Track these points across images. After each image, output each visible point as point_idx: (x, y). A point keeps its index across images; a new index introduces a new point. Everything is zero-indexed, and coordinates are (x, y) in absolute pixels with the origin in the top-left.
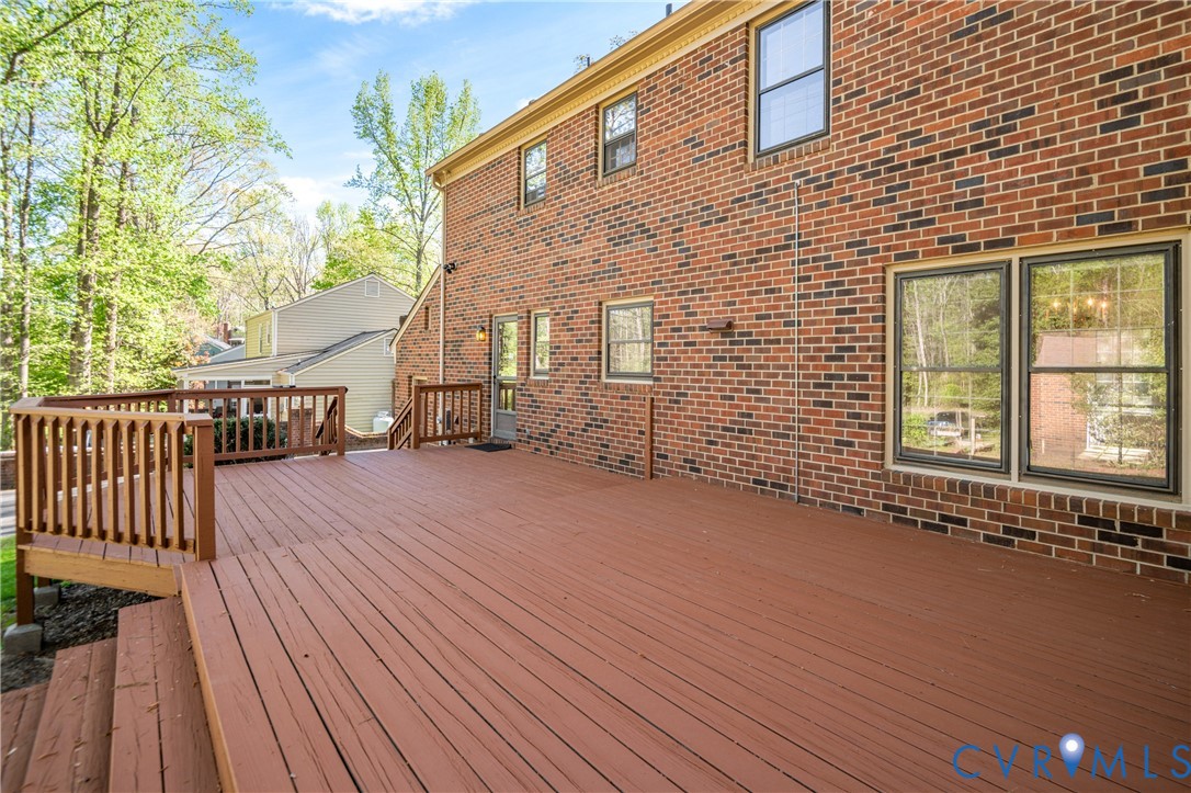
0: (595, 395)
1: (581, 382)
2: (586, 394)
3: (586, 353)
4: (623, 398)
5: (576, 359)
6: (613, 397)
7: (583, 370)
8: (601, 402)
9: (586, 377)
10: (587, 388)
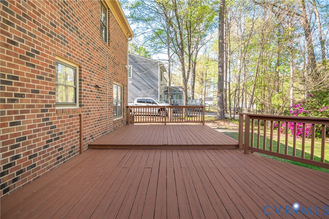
0: (54, 119)
1: (43, 111)
2: (48, 119)
3: (47, 88)
4: (70, 117)
5: (37, 92)
6: (65, 117)
7: (45, 101)
8: (57, 122)
9: (47, 106)
10: (48, 115)
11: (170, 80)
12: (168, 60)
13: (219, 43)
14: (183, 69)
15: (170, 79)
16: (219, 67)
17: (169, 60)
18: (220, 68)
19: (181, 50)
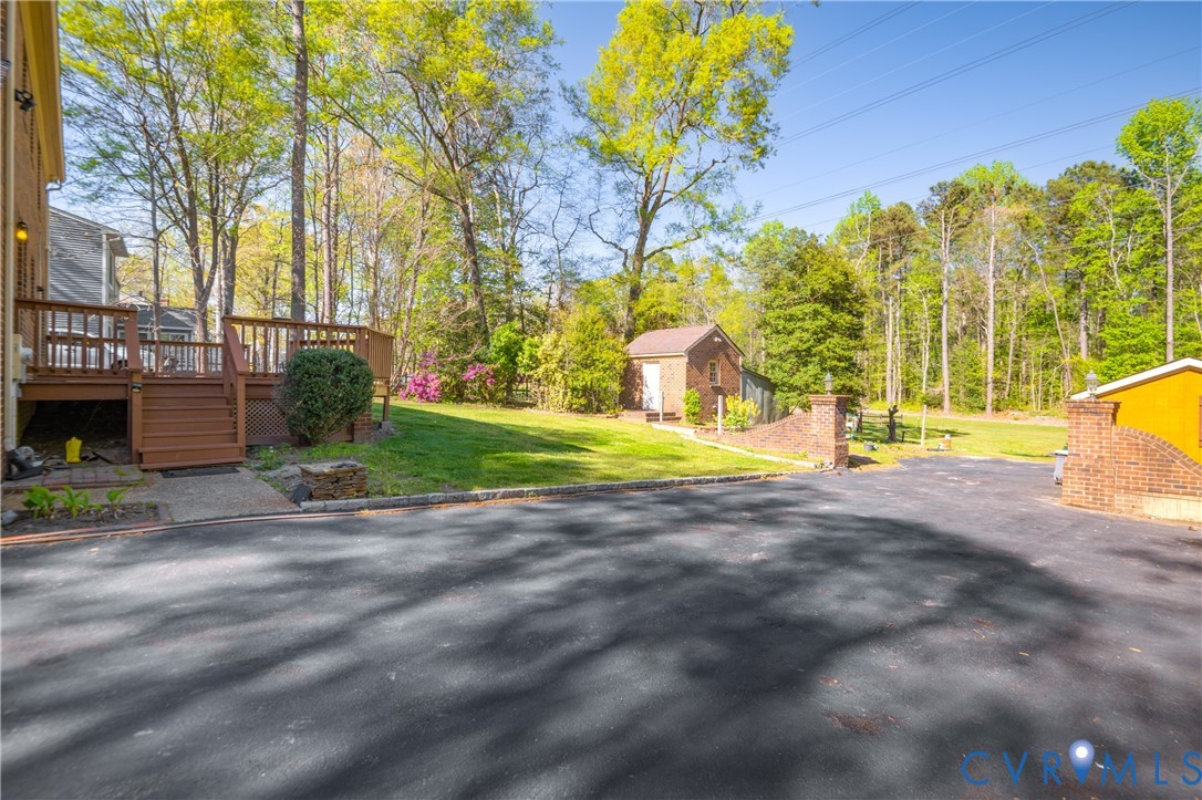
12: (151, 239)
16: (294, 271)
17: (154, 240)
18: (294, 275)
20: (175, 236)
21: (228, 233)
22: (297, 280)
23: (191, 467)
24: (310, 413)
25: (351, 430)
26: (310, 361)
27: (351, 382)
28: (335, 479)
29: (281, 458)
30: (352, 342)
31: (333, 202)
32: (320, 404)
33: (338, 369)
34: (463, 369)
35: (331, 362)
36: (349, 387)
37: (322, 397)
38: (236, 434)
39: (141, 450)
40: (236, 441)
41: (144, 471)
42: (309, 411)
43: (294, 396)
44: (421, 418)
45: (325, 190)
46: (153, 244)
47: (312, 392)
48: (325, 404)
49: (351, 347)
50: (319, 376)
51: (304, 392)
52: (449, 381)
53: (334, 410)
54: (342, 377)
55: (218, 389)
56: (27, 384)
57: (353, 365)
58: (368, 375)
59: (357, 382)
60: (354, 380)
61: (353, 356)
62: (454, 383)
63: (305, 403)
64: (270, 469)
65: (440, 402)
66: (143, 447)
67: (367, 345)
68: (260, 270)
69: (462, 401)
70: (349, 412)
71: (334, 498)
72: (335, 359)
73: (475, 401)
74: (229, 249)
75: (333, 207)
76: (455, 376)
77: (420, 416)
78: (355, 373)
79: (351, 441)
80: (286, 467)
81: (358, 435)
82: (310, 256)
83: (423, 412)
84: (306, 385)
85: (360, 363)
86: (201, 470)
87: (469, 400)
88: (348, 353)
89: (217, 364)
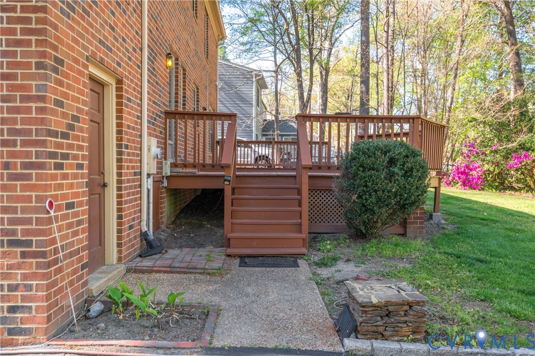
11: (277, 104)
12: (274, 71)
13: (361, 41)
14: (300, 87)
15: (277, 102)
16: (362, 82)
17: (276, 72)
18: (362, 85)
19: (297, 52)
20: (288, 69)
21: (323, 65)
22: (364, 89)
23: (262, 256)
24: (365, 209)
25: (404, 224)
26: (364, 153)
27: (404, 176)
28: (386, 311)
29: (337, 253)
30: (406, 134)
31: (391, 29)
32: (373, 200)
33: (392, 162)
34: (506, 158)
35: (385, 154)
36: (402, 181)
37: (376, 191)
38: (300, 224)
39: (229, 235)
40: (300, 232)
41: (229, 256)
42: (364, 205)
43: (351, 189)
44: (470, 209)
45: (386, 19)
46: (274, 74)
47: (366, 186)
48: (379, 199)
49: (404, 139)
50: (373, 169)
51: (359, 186)
52: (492, 169)
53: (387, 205)
54: (396, 170)
55: (292, 180)
56: (171, 176)
57: (407, 156)
58: (423, 167)
59: (411, 176)
60: (408, 173)
61: (407, 148)
62: (497, 171)
63: (360, 197)
64: (326, 265)
65: (483, 189)
66: (232, 232)
67: (421, 136)
68: (344, 90)
69: (505, 189)
70: (403, 207)
71: (384, 337)
72: (389, 151)
73: (520, 189)
74: (324, 77)
75: (390, 32)
76: (497, 164)
77: (468, 205)
78: (409, 165)
79: (404, 235)
80: (341, 265)
81: (410, 229)
82: (373, 69)
83: (470, 201)
84: (361, 179)
85: (414, 154)
86: (270, 260)
87: (512, 188)
88: (402, 144)
89: (315, 157)
